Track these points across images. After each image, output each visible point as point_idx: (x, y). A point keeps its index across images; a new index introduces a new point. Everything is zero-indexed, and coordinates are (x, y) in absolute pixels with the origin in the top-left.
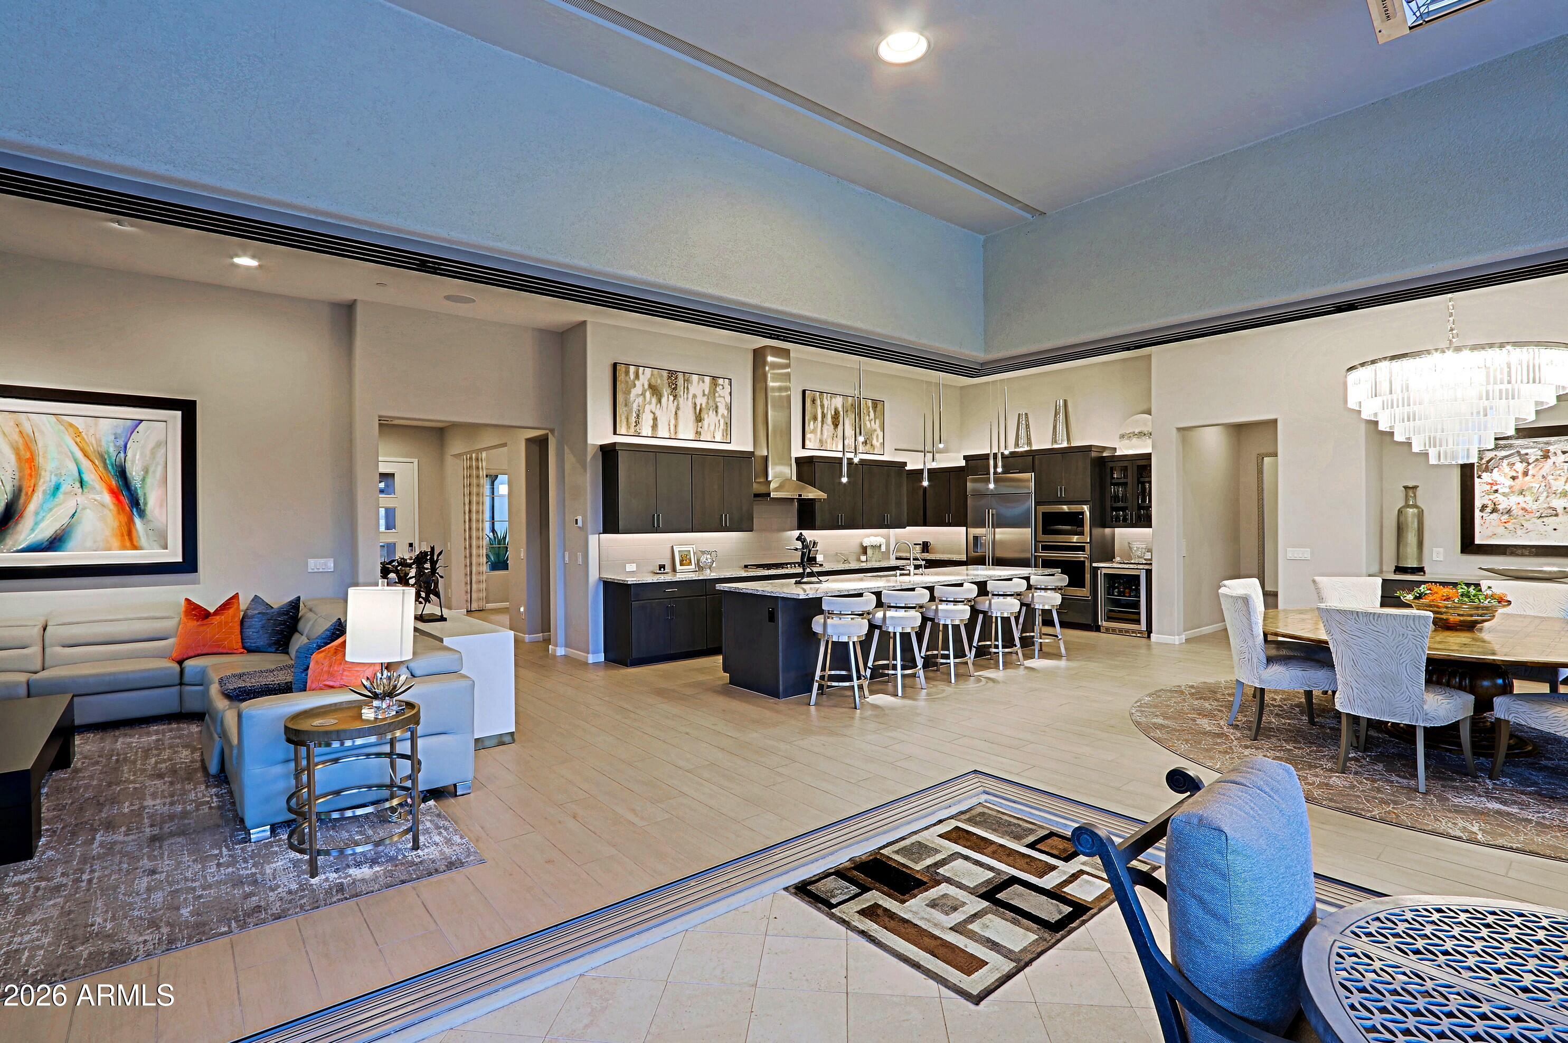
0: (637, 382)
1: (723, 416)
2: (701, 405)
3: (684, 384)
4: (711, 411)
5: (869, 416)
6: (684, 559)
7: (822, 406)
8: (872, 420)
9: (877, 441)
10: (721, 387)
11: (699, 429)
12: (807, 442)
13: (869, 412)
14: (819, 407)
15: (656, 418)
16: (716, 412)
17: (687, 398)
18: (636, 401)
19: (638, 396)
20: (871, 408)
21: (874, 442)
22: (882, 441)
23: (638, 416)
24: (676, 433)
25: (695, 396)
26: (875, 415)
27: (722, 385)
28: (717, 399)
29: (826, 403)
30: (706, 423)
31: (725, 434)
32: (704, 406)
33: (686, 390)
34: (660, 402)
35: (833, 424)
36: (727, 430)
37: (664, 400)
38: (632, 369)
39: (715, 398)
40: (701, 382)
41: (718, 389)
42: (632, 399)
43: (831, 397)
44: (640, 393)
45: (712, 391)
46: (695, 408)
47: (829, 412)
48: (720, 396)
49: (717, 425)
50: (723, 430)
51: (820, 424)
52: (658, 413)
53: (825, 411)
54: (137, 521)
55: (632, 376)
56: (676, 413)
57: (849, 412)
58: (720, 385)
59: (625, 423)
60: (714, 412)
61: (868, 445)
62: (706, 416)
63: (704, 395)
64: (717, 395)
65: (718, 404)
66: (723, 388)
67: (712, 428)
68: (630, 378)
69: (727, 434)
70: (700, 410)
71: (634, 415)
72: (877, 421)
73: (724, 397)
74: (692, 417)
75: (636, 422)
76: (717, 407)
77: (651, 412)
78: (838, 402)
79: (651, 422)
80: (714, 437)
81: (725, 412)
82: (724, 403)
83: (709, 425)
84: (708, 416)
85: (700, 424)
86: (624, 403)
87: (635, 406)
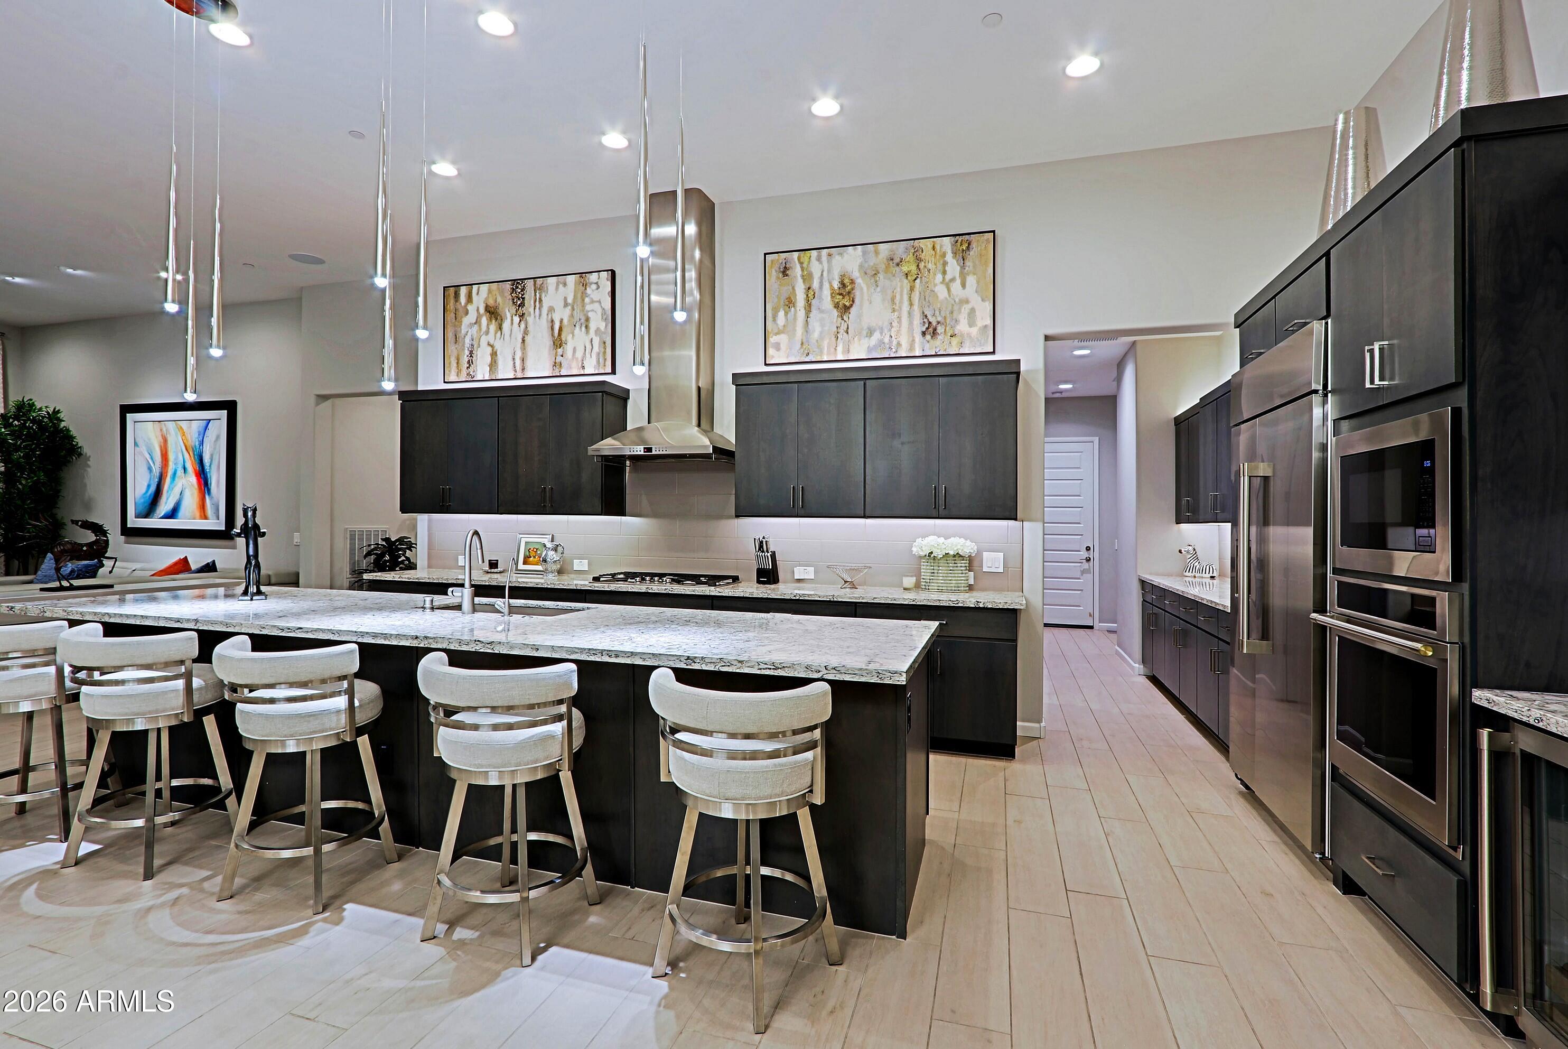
0: (469, 307)
1: (598, 331)
2: (561, 321)
3: (535, 295)
4: (577, 329)
5: (944, 273)
6: (532, 554)
7: (807, 277)
8: (953, 280)
9: (971, 324)
10: (594, 286)
11: (559, 359)
12: (771, 351)
13: (945, 264)
14: (800, 280)
15: (496, 353)
16: (587, 327)
17: (540, 315)
18: (469, 334)
19: (471, 325)
20: (949, 257)
21: (963, 327)
22: (989, 322)
23: (471, 352)
24: (523, 369)
25: (551, 310)
26: (963, 267)
27: (597, 283)
28: (588, 307)
29: (816, 268)
30: (569, 348)
31: (601, 360)
32: (565, 321)
33: (537, 303)
34: (500, 328)
35: (836, 306)
36: (605, 353)
37: (506, 325)
38: (463, 291)
39: (583, 305)
40: (561, 286)
41: (589, 291)
42: (463, 332)
43: (830, 255)
44: (474, 321)
45: (579, 295)
46: (552, 329)
47: (826, 286)
48: (592, 302)
49: (589, 347)
50: (598, 354)
51: (801, 314)
52: (498, 346)
53: (816, 285)
54: (207, 497)
55: (463, 299)
56: (523, 341)
57: (881, 276)
58: (591, 283)
59: (455, 365)
60: (583, 328)
61: (940, 337)
62: (570, 337)
63: (566, 305)
64: (587, 300)
65: (590, 314)
66: (598, 287)
67: (579, 354)
68: (461, 303)
69: (605, 360)
70: (560, 329)
71: (467, 353)
72: (971, 280)
73: (599, 302)
74: (547, 342)
75: (468, 362)
76: (587, 320)
77: (489, 344)
78: (851, 262)
79: (489, 359)
80: (583, 367)
81: (602, 325)
82: (599, 311)
83: (575, 350)
84: (573, 335)
85: (560, 351)
86: (454, 339)
87: (467, 341)
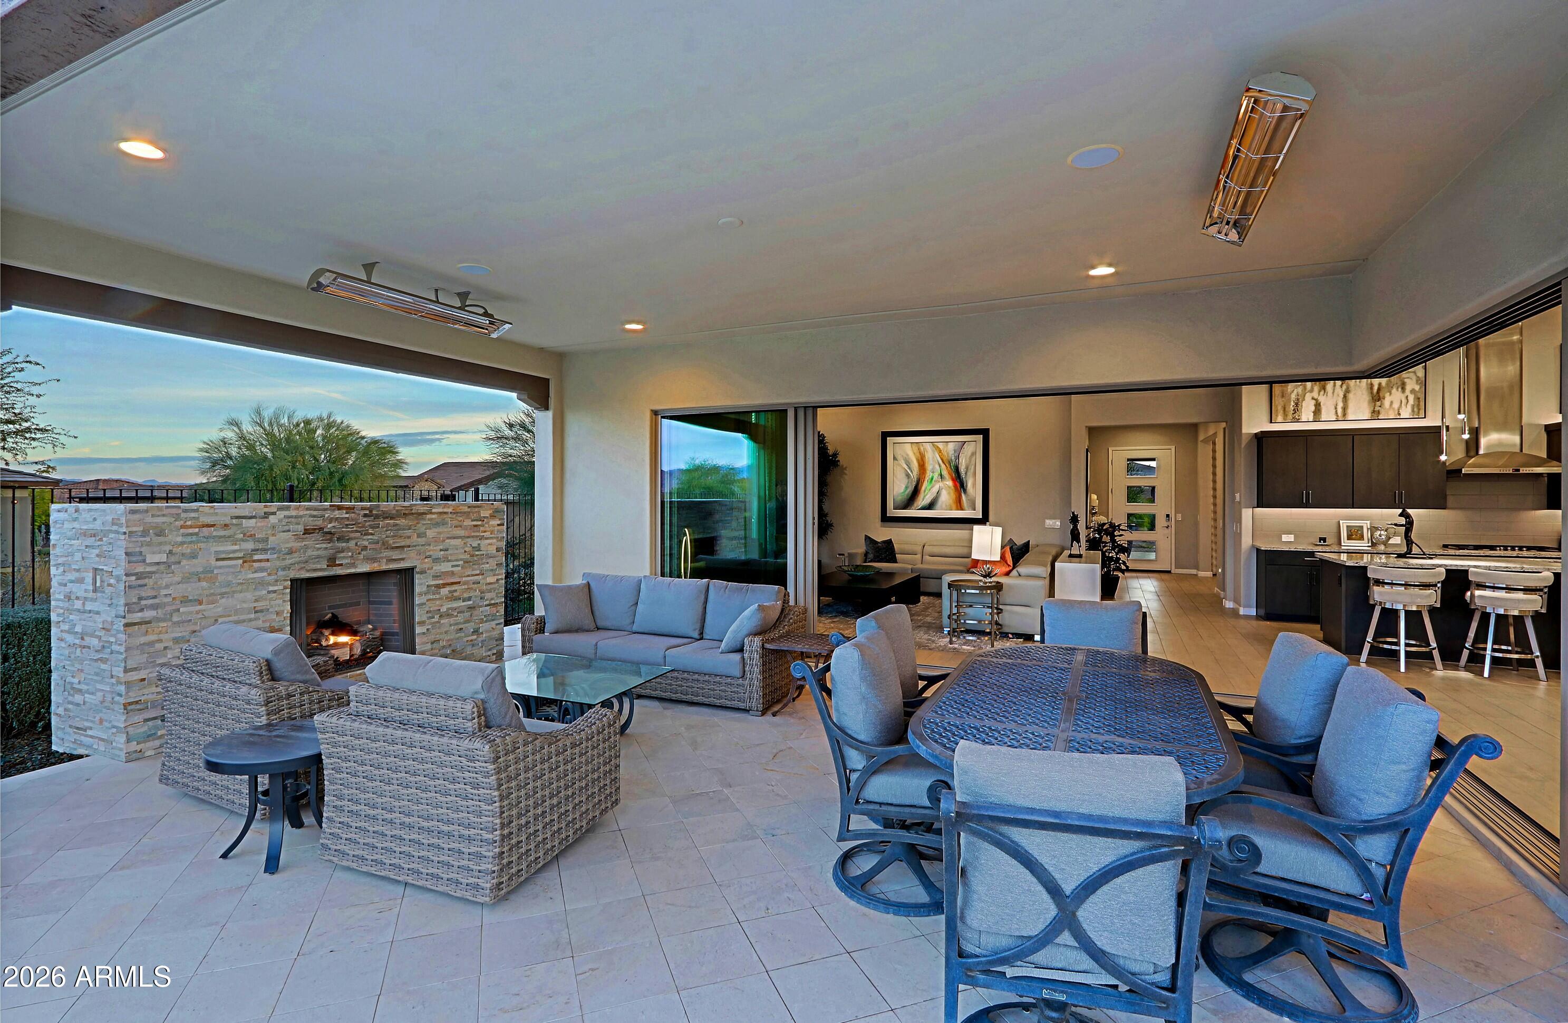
1: (1413, 391)
2: (1380, 384)
4: (1394, 390)
6: (1354, 534)
11: (1377, 409)
15: (1319, 404)
16: (1403, 389)
18: (1295, 392)
23: (1297, 404)
24: (1345, 416)
30: (1387, 403)
31: (1415, 411)
32: (1383, 385)
34: (1324, 389)
36: (1419, 405)
37: (1329, 387)
46: (1371, 389)
49: (1404, 401)
50: (1413, 406)
52: (1322, 399)
54: (963, 495)
56: (1345, 396)
59: (1283, 411)
60: (1400, 389)
62: (1387, 395)
65: (1406, 381)
67: (1396, 406)
69: (1419, 411)
70: (1379, 389)
71: (1292, 403)
74: (1367, 398)
75: (1294, 410)
76: (1403, 384)
77: (1313, 398)
79: (1313, 408)
80: (1399, 414)
81: (1417, 388)
82: (1414, 378)
83: (1392, 403)
84: (1390, 394)
85: (1378, 403)
86: (1281, 394)
87: (1293, 396)
